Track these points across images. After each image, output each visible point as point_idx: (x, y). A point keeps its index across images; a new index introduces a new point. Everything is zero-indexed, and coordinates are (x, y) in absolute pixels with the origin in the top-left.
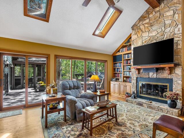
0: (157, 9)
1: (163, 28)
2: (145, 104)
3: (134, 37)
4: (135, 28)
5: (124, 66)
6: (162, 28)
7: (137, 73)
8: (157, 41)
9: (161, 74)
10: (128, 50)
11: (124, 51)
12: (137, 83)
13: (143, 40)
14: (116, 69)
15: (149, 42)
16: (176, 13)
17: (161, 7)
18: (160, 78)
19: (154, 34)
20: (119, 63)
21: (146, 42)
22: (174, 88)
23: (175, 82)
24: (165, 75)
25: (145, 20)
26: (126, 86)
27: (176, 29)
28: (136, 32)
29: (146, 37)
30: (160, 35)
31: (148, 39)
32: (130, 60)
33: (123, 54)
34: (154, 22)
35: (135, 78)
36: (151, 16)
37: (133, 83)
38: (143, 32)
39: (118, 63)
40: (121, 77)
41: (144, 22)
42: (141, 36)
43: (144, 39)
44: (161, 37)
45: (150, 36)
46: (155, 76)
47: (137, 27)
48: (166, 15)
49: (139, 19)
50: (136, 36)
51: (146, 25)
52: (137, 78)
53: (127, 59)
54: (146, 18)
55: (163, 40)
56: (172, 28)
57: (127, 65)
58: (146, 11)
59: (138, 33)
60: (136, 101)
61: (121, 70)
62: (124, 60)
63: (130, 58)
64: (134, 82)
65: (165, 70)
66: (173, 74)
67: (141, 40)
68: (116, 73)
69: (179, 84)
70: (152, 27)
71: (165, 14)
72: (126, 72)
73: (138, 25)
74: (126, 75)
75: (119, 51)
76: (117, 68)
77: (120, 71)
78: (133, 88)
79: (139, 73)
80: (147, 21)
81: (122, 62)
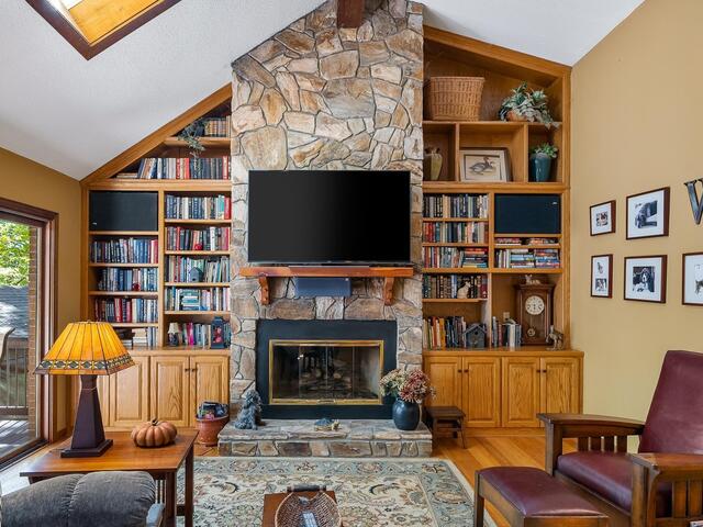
0: (349, 34)
1: (369, 121)
2: (318, 442)
3: (243, 118)
4: (252, 74)
5: (167, 257)
6: (367, 120)
7: (259, 299)
8: (349, 168)
9: (362, 303)
10: (191, 175)
11: (171, 174)
12: (261, 349)
13: (290, 146)
14: (112, 275)
15: (316, 162)
16: (410, 82)
17: (365, 33)
18: (359, 318)
19: (337, 132)
20: (135, 237)
21: (302, 157)
22: (402, 355)
23: (405, 334)
24: (373, 306)
25: (301, 57)
26: (196, 370)
27: (407, 140)
28: (257, 95)
29: (307, 139)
30: (358, 147)
31: (312, 146)
32: (204, 227)
33: (166, 193)
34: (338, 81)
35: (250, 326)
36: (324, 50)
37: (237, 348)
38: (292, 111)
39: (127, 237)
40: (141, 321)
41: (296, 66)
42: (283, 124)
43: (297, 143)
44: (362, 154)
45: (319, 138)
46: (338, 311)
47: (262, 71)
48: (381, 76)
49: (272, 38)
50: (257, 115)
51: (306, 85)
52: (259, 322)
53: (186, 218)
54: (304, 52)
55: (367, 166)
56: (398, 132)
57: (185, 256)
58: (305, 17)
59: (265, 102)
60: (274, 440)
61: (142, 277)
62: (167, 225)
63: (207, 220)
64: (243, 343)
65: (373, 287)
66: (398, 305)
67: (280, 143)
68: (111, 299)
69: (414, 338)
70: (329, 101)
71: (376, 71)
72: (178, 292)
73: (269, 67)
74: (181, 308)
75: (135, 168)
76: (120, 268)
77: (136, 288)
78: (239, 376)
79: (271, 300)
80: (309, 65)
81: (160, 233)
